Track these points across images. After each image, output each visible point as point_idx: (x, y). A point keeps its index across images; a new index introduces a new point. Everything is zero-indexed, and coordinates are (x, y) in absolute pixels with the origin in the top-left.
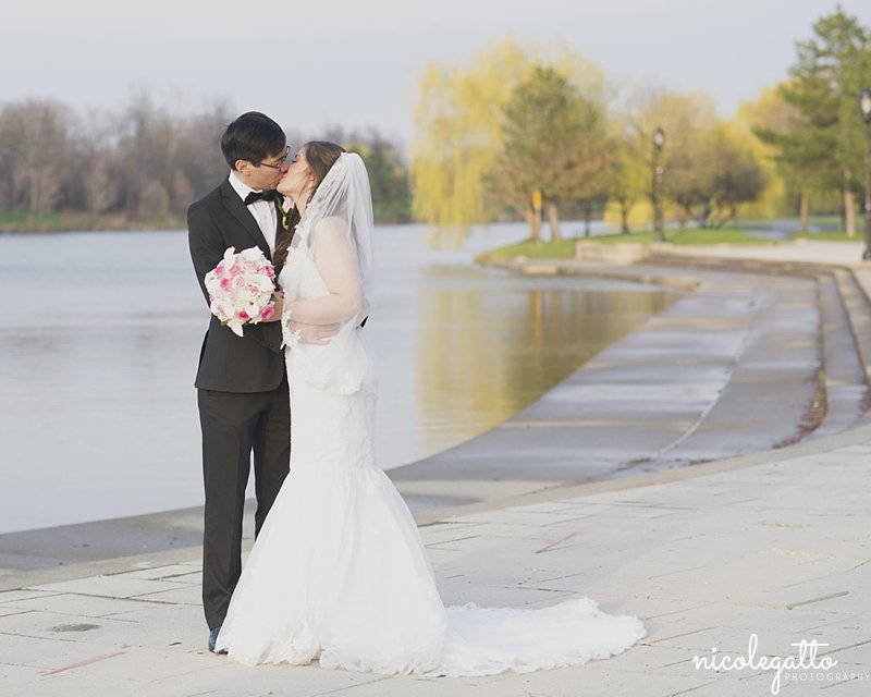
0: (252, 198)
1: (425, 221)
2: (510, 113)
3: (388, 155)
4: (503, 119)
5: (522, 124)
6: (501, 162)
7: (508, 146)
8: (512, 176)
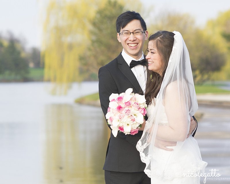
0: (134, 64)
1: (49, 81)
2: (94, 24)
3: (18, 46)
4: (90, 27)
5: (100, 30)
6: (89, 49)
7: (93, 42)
8: (96, 57)
